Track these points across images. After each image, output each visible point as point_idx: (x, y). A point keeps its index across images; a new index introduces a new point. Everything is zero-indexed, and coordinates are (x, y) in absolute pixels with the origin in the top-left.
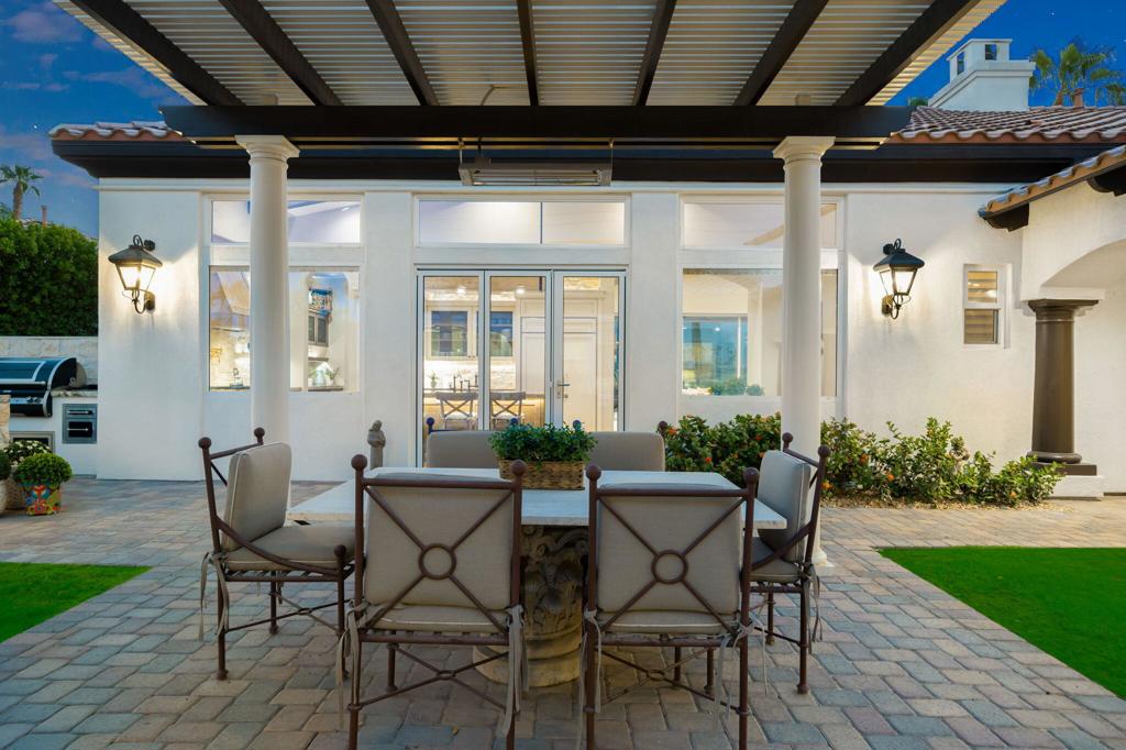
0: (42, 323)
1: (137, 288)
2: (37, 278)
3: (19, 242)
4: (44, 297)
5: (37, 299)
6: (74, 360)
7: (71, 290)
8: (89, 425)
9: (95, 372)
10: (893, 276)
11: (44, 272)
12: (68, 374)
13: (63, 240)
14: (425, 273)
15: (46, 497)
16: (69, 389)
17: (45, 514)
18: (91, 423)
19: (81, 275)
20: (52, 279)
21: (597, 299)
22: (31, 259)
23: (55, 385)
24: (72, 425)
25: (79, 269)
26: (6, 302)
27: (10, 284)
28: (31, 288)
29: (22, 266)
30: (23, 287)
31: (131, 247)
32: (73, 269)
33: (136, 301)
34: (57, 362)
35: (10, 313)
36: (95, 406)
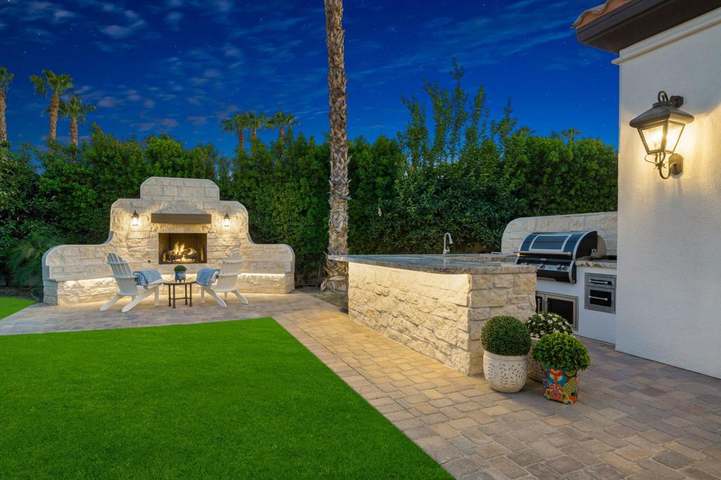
0: (576, 208)
1: (662, 150)
2: (572, 177)
3: (561, 153)
4: (577, 190)
5: (572, 192)
6: (595, 233)
7: (595, 183)
8: (608, 295)
9: (614, 244)
11: (577, 172)
12: (589, 245)
13: (590, 147)
15: (562, 383)
16: (591, 259)
17: (561, 402)
18: (610, 294)
19: (603, 171)
20: (582, 177)
22: (569, 165)
23: (579, 256)
24: (593, 293)
25: (601, 167)
26: (554, 196)
27: (556, 183)
28: (569, 184)
29: (563, 170)
30: (564, 184)
31: (656, 106)
32: (596, 167)
33: (660, 165)
34: (582, 235)
35: (556, 203)
36: (614, 277)
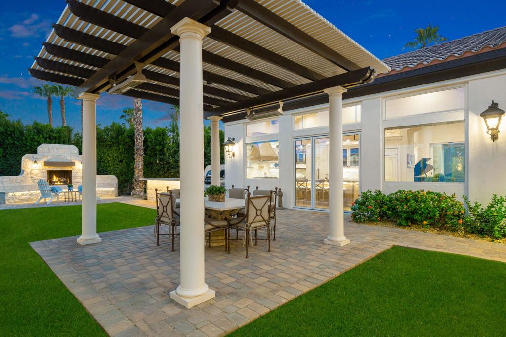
1: (229, 151)
10: (485, 121)
14: (296, 140)
21: (398, 140)
31: (228, 141)
33: (229, 155)
